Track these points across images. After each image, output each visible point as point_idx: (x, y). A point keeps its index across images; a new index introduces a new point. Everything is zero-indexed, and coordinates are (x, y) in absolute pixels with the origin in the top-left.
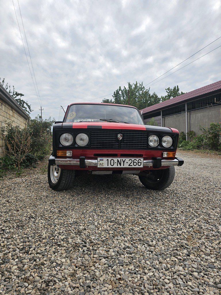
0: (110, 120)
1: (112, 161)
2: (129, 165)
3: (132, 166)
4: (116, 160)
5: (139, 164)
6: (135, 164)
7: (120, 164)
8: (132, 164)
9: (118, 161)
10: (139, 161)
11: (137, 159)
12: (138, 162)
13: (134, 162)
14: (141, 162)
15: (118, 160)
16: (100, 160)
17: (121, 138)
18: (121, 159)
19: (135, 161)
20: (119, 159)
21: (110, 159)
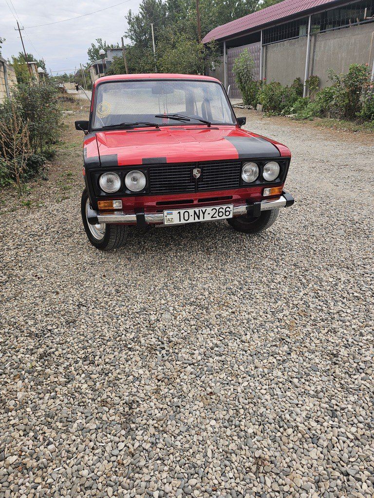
0: (174, 117)
1: (186, 214)
2: (212, 217)
3: (216, 217)
4: (191, 211)
5: (227, 213)
6: (221, 214)
7: (199, 217)
9: (195, 213)
11: (224, 207)
12: (226, 212)
13: (219, 212)
15: (195, 211)
16: (168, 214)
17: (198, 176)
18: (200, 209)
19: (221, 210)
20: (197, 210)
21: (182, 211)
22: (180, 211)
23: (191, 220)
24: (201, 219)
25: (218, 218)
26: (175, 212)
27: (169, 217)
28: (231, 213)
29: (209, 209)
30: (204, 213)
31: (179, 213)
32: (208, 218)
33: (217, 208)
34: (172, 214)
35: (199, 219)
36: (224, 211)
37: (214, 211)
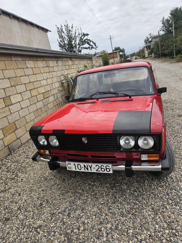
2: (97, 171)
3: (100, 171)
5: (108, 170)
6: (103, 170)
8: (100, 169)
9: (85, 166)
10: (107, 167)
11: (105, 166)
12: (106, 169)
13: (101, 168)
14: (109, 168)
15: (84, 165)
17: (86, 142)
18: (88, 164)
20: (86, 165)
21: (76, 164)
22: (75, 163)
23: (83, 170)
24: (90, 171)
25: (101, 172)
26: (72, 163)
27: (69, 166)
28: (111, 170)
29: (94, 165)
30: (91, 167)
31: (74, 164)
32: (94, 171)
33: (100, 165)
34: (70, 164)
35: (88, 170)
36: (105, 168)
37: (98, 167)
